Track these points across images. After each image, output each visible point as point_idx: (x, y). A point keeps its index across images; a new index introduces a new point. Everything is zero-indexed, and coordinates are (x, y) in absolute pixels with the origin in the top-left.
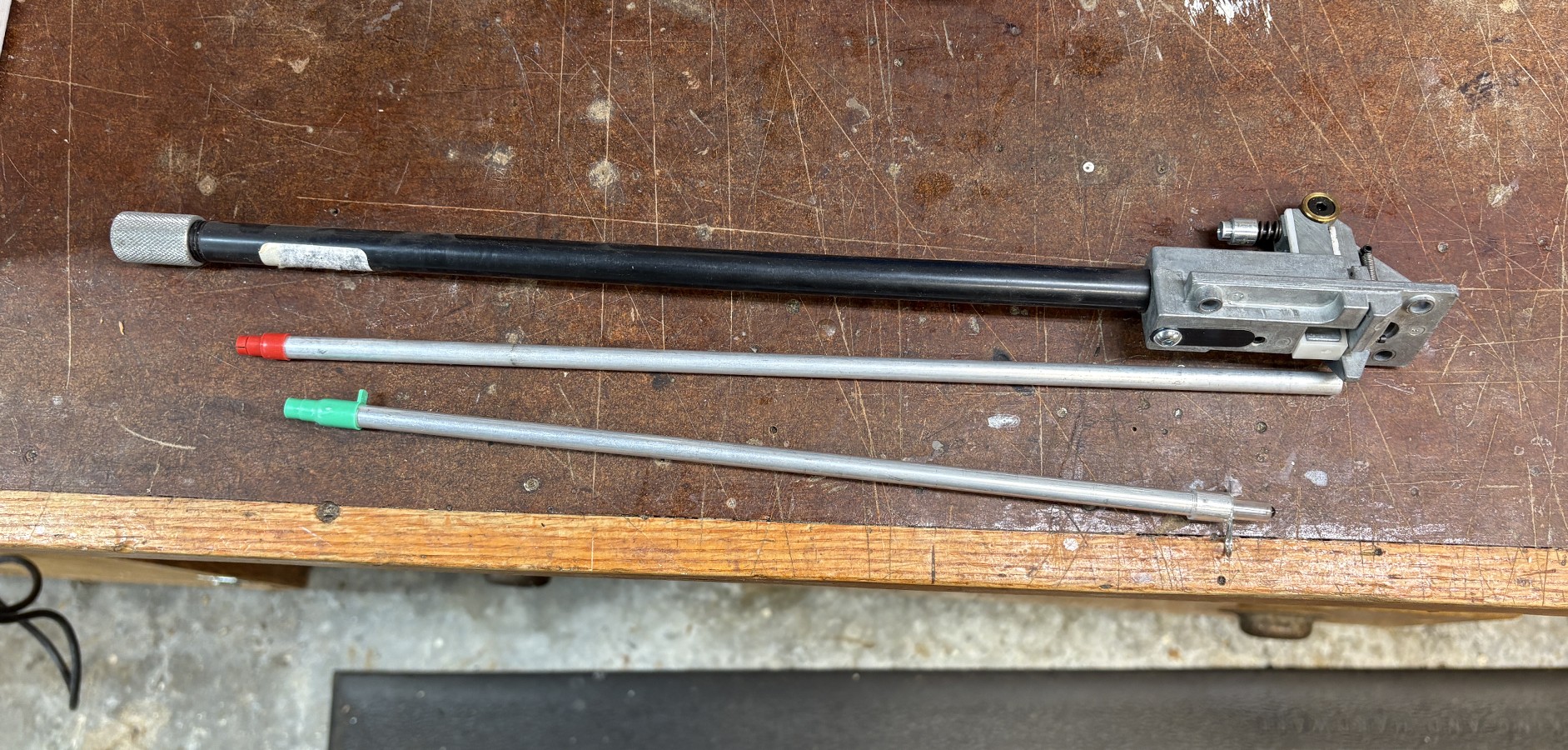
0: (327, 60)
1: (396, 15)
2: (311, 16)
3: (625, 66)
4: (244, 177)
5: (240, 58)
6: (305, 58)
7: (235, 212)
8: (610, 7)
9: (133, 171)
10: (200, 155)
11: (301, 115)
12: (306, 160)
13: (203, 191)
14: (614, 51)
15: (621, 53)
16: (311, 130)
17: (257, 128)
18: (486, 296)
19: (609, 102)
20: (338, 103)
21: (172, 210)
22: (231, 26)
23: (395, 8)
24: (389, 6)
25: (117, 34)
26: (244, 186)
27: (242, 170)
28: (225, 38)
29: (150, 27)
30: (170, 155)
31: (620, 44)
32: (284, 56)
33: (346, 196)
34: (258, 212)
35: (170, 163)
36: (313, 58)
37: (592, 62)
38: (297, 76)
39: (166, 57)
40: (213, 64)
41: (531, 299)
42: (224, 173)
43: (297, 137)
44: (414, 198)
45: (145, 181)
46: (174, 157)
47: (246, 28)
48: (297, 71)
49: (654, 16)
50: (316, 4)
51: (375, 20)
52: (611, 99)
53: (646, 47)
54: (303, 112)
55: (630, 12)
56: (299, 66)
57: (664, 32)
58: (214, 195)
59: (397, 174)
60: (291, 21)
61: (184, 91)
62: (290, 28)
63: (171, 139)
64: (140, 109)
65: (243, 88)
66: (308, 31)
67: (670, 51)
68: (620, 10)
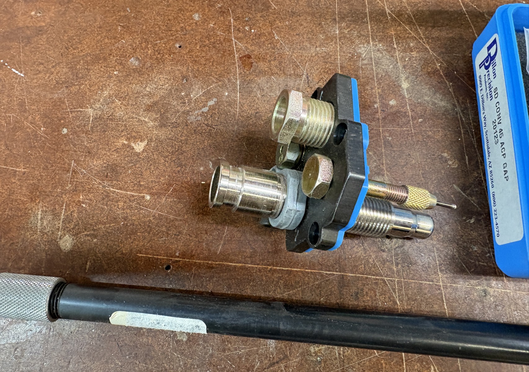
0: (161, 142)
1: (212, 108)
2: (149, 109)
3: (395, 149)
4: (95, 236)
5: (95, 141)
6: (144, 140)
7: (88, 267)
8: (376, 103)
9: (10, 230)
10: (62, 217)
11: (141, 185)
12: (144, 222)
13: (63, 248)
14: (385, 137)
15: (390, 139)
16: (148, 197)
17: (107, 196)
20: (169, 176)
21: (36, 271)
22: (90, 116)
23: (211, 103)
24: (207, 102)
25: (6, 122)
26: (95, 244)
27: (94, 230)
28: (84, 126)
29: (30, 117)
30: (39, 217)
31: (388, 131)
32: (128, 139)
33: (177, 254)
34: (106, 267)
35: (39, 224)
36: (150, 140)
38: (138, 154)
39: (40, 139)
40: (75, 145)
42: (80, 232)
43: (138, 203)
44: (234, 258)
45: (18, 238)
46: (42, 219)
47: (100, 118)
48: (138, 151)
49: (412, 110)
50: (152, 100)
51: (196, 112)
52: (386, 175)
53: (410, 134)
54: (142, 183)
55: (392, 107)
56: (139, 147)
57: (421, 122)
58: (71, 251)
59: (218, 235)
60: (133, 113)
61: (52, 166)
62: (133, 118)
63: (41, 204)
64: (19, 180)
65: (97, 164)
66: (146, 120)
67: (428, 136)
68: (385, 105)
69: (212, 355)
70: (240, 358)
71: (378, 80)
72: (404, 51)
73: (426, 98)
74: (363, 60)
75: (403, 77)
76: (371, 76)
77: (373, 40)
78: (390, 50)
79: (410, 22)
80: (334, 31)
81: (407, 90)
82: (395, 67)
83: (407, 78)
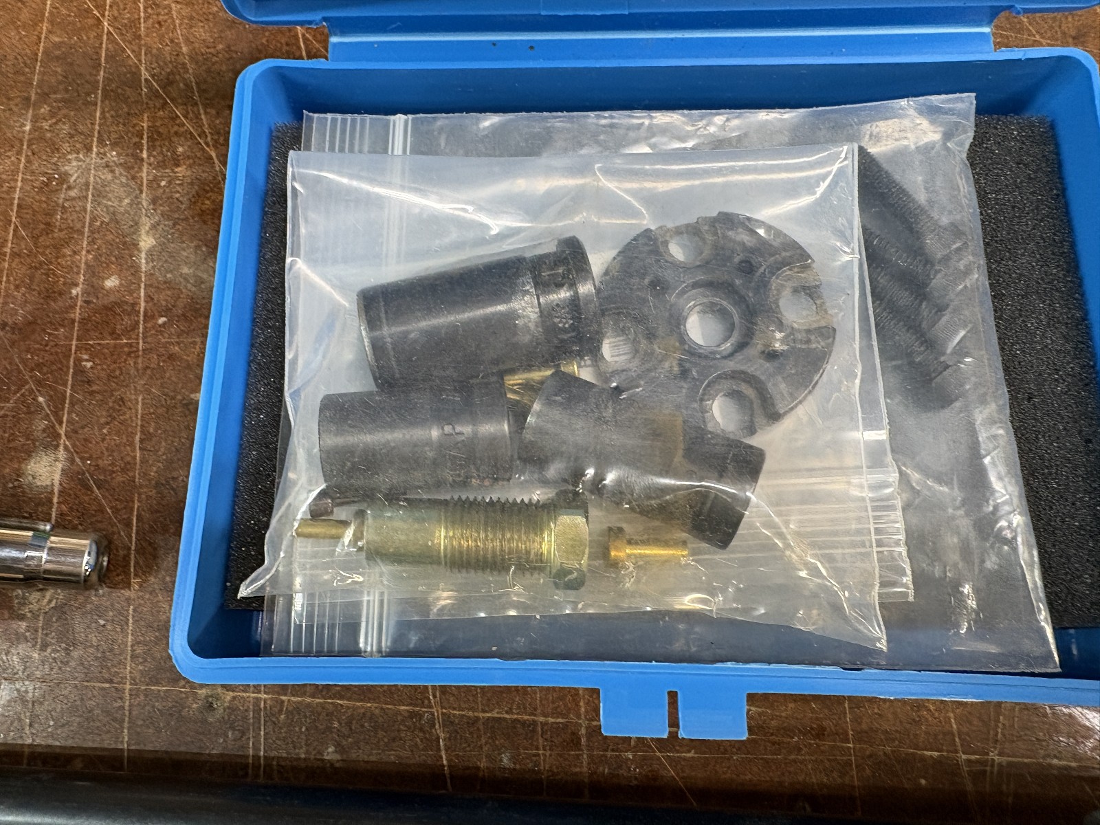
3: (95, 388)
8: (76, 285)
14: (78, 361)
15: (89, 365)
19: (61, 453)
31: (87, 349)
37: (39, 383)
49: (149, 298)
52: (66, 448)
53: (132, 352)
55: (110, 292)
57: (165, 323)
67: (171, 357)
68: (94, 289)
71: (92, 232)
72: (162, 165)
73: (185, 270)
74: (69, 188)
75: (146, 223)
76: (78, 226)
77: (101, 141)
78: (132, 165)
79: (187, 100)
80: (23, 125)
81: (150, 253)
82: (136, 202)
83: (154, 227)
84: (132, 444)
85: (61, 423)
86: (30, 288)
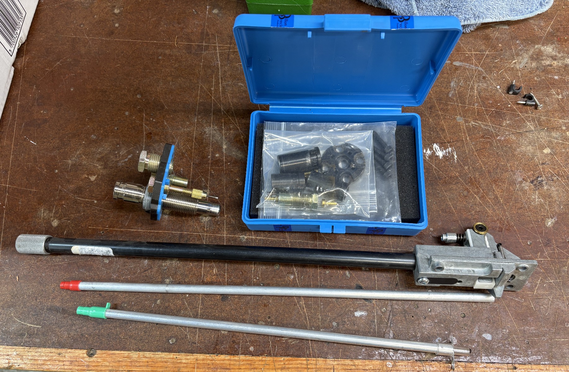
0: (104, 176)
1: (130, 159)
2: (99, 160)
3: (215, 177)
4: (69, 220)
5: (71, 176)
6: (96, 175)
7: (65, 233)
8: (209, 155)
9: (28, 218)
10: (54, 211)
11: (93, 196)
12: (93, 213)
13: (53, 225)
14: (211, 172)
15: (213, 172)
16: (96, 202)
17: (76, 202)
18: (158, 265)
19: (208, 190)
20: (106, 192)
21: (41, 233)
22: (69, 164)
23: (130, 157)
24: (127, 156)
25: (27, 168)
26: (69, 223)
27: (69, 217)
28: (66, 169)
29: (39, 165)
30: (42, 212)
31: (213, 169)
32: (88, 175)
33: (107, 227)
34: (73, 233)
35: (42, 215)
36: (99, 175)
37: (202, 176)
38: (92, 182)
39: (44, 175)
40: (61, 178)
41: (175, 266)
42: (62, 218)
43: (91, 204)
44: (133, 227)
45: (32, 222)
46: (43, 213)
47: (75, 165)
48: (92, 180)
49: (226, 159)
50: (101, 156)
51: (122, 161)
52: (209, 189)
53: (223, 170)
54: (93, 195)
55: (217, 157)
56: (93, 178)
57: (229, 164)
58: (57, 227)
59: (127, 218)
60: (91, 162)
61: (50, 188)
62: (91, 164)
63: (43, 206)
64: (33, 195)
65: (72, 187)
66: (97, 165)
67: (232, 171)
68: (213, 156)
69: (119, 268)
70: (131, 268)
71: (212, 144)
72: (227, 130)
73: (234, 153)
74: (206, 134)
75: (224, 143)
76: (209, 143)
77: (213, 125)
78: (220, 130)
79: (232, 115)
80: (195, 120)
81: (225, 149)
82: (222, 138)
83: (226, 144)
84: (224, 189)
85: (208, 184)
86: (199, 156)
